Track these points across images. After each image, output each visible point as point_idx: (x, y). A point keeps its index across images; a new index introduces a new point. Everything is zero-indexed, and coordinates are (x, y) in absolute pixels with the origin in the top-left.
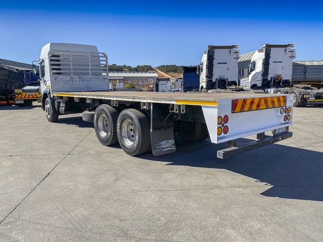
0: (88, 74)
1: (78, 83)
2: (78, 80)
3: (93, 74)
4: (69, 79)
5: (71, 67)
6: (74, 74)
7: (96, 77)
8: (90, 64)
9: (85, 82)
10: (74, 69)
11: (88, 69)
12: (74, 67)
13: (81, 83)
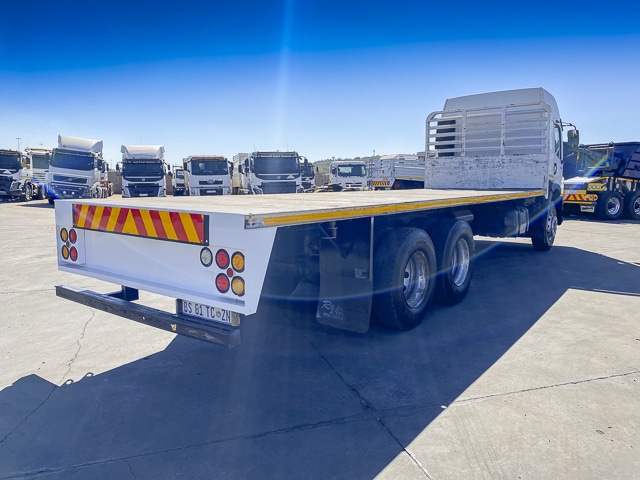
0: (497, 153)
1: (473, 171)
2: (474, 165)
3: (507, 152)
4: (456, 165)
5: (464, 141)
6: (468, 154)
7: (514, 158)
8: (503, 131)
9: (488, 170)
10: (468, 145)
11: (498, 144)
12: (468, 141)
13: (481, 171)
